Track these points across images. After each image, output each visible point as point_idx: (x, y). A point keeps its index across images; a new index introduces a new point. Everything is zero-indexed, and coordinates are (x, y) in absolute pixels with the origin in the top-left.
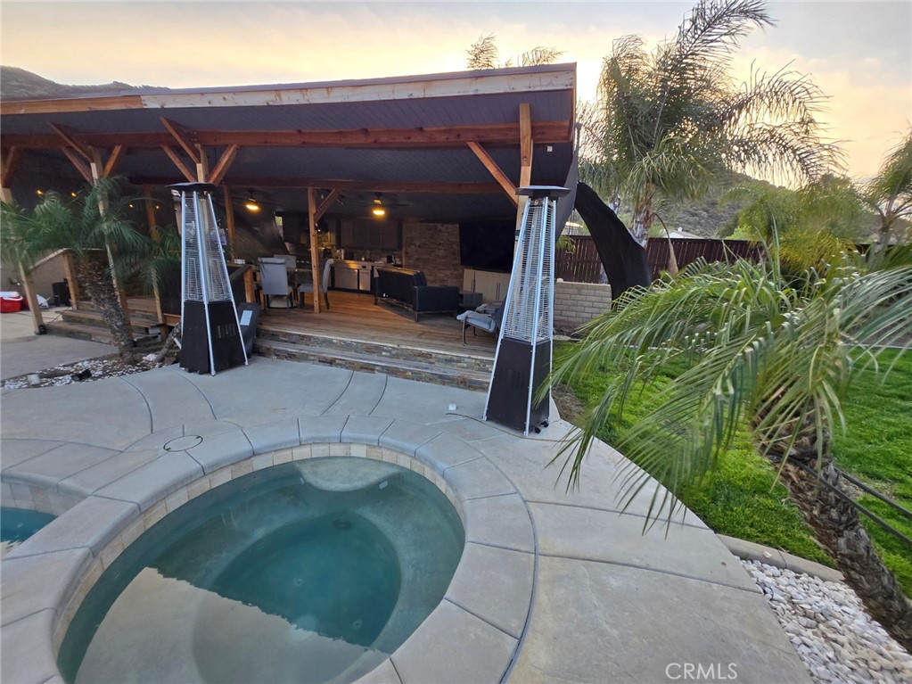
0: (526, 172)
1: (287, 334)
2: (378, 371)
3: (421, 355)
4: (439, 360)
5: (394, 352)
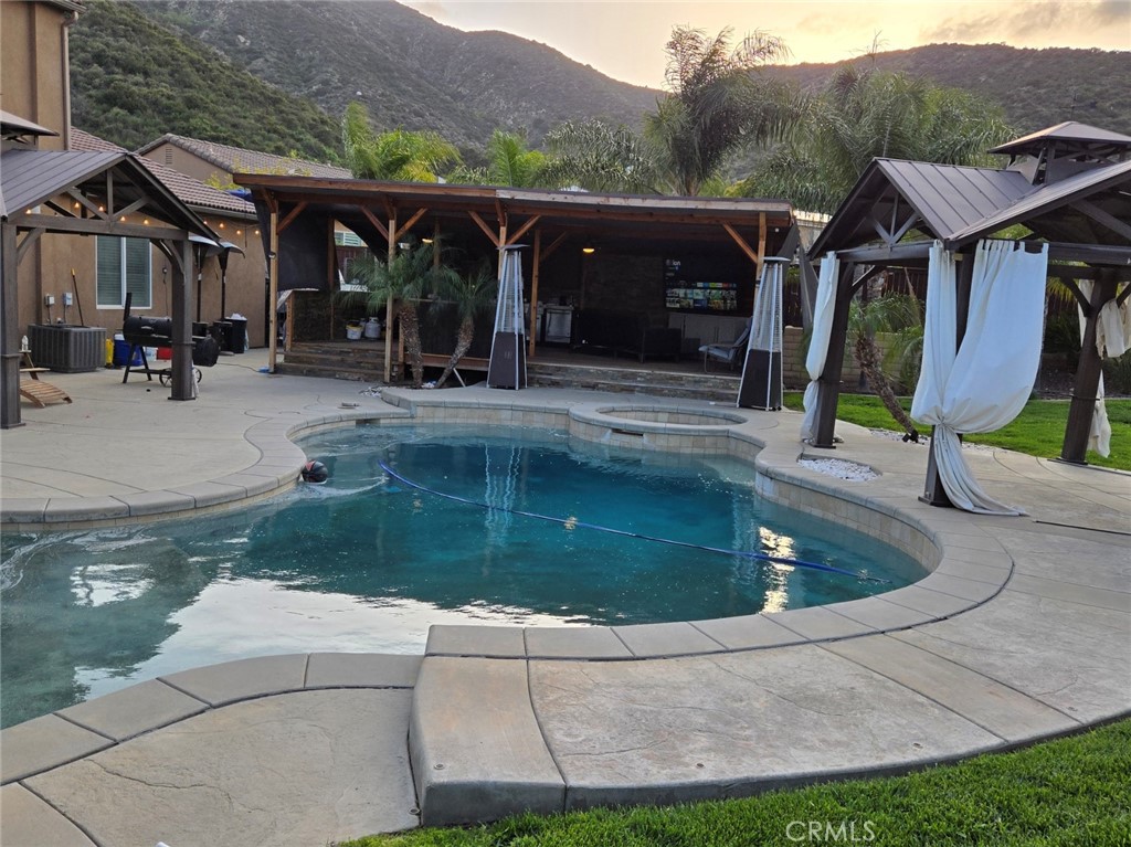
0: (762, 244)
1: (544, 366)
2: (639, 392)
3: (672, 378)
4: (689, 382)
5: (648, 377)
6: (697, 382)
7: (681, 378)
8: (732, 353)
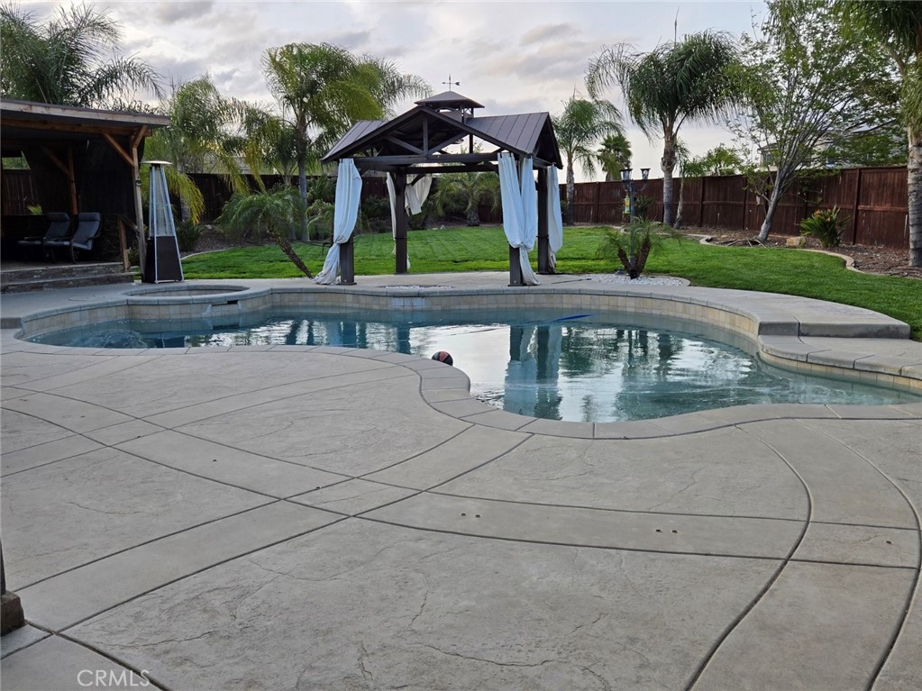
0: (135, 151)
6: (85, 271)
7: (71, 270)
8: (90, 243)
